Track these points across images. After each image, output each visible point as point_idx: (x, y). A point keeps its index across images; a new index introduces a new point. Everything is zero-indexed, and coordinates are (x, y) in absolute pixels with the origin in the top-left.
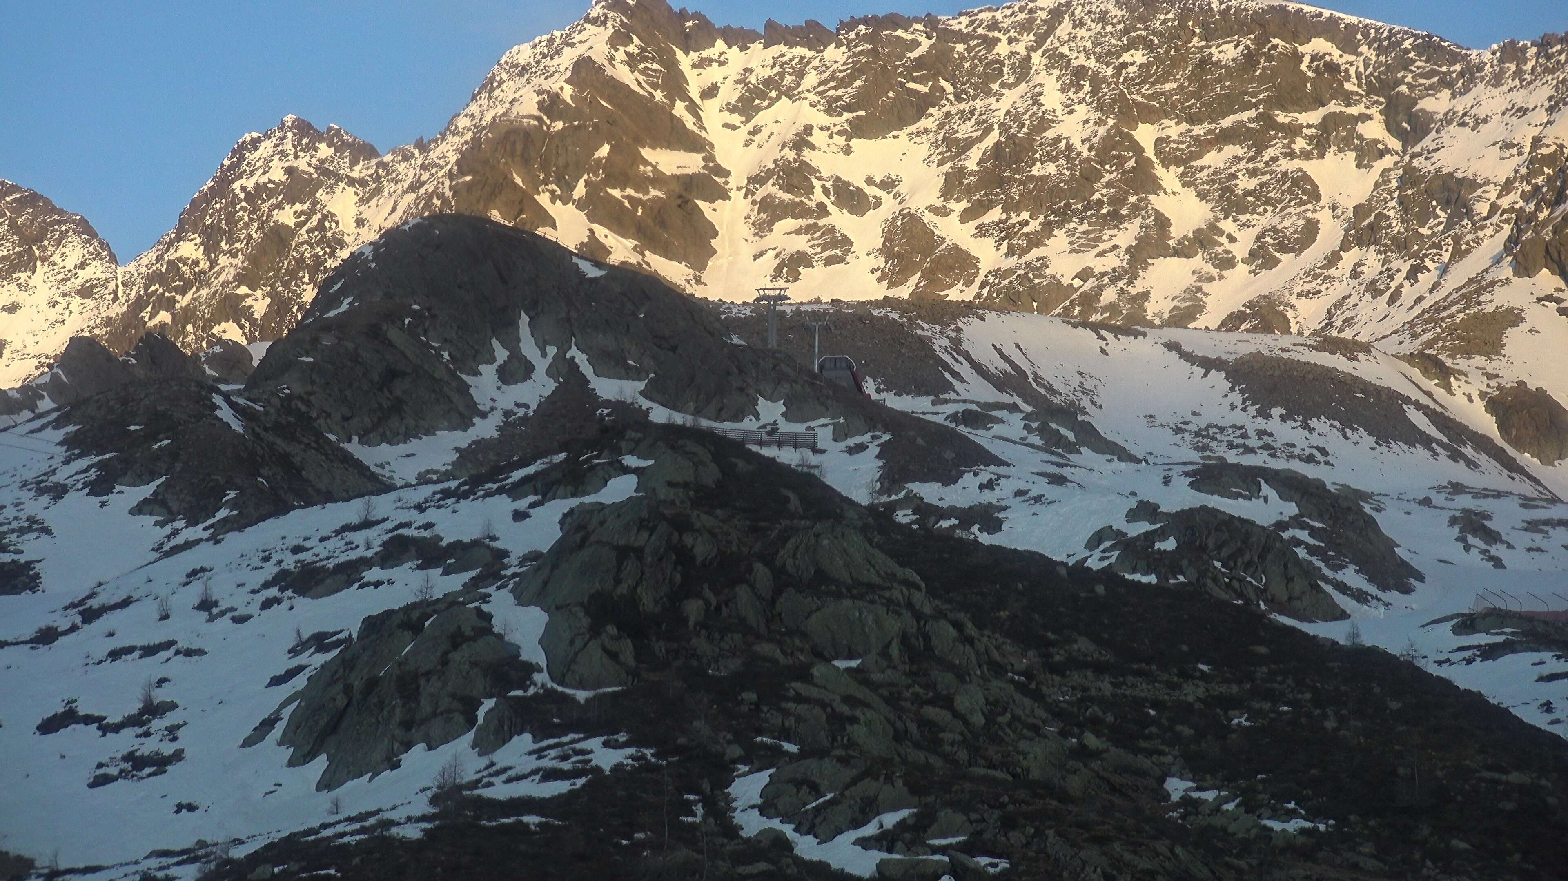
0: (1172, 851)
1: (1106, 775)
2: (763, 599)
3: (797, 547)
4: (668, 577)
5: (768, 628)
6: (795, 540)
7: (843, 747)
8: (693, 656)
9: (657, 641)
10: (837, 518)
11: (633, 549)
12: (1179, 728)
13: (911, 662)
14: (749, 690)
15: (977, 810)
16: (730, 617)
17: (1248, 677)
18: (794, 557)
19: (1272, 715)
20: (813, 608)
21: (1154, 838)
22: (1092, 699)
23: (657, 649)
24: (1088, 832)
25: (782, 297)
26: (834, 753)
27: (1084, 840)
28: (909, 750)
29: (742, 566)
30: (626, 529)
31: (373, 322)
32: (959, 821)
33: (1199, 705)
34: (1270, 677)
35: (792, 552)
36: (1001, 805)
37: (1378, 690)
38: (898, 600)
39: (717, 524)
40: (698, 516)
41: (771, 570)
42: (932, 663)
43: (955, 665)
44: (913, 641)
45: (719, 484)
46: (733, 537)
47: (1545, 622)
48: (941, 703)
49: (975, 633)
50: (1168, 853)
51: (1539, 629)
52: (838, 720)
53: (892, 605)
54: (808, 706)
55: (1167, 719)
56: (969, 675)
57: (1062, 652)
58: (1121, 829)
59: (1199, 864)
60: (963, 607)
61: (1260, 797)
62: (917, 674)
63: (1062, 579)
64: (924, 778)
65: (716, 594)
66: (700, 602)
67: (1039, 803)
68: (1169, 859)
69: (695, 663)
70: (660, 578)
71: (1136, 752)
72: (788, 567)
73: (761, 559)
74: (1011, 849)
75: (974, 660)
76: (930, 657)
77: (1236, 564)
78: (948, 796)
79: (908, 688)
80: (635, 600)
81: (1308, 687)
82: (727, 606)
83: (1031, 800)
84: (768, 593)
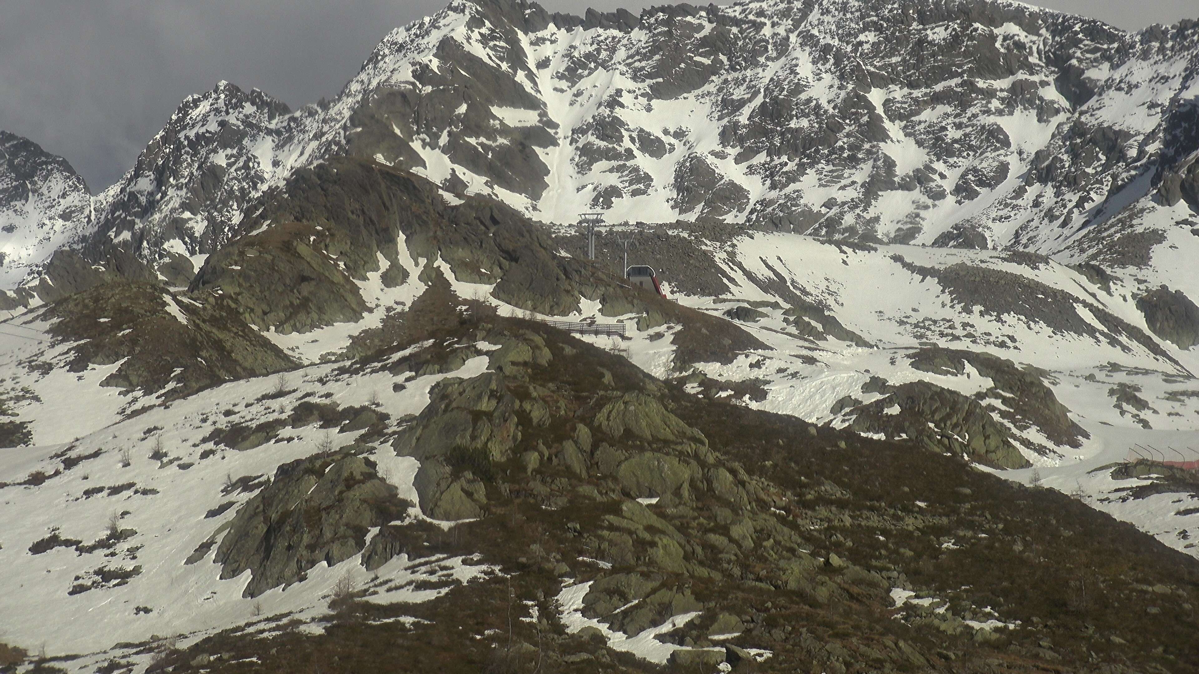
0: (896, 644)
1: (846, 586)
2: (585, 451)
3: (610, 412)
4: (512, 434)
5: (588, 473)
6: (608, 407)
7: (645, 564)
8: (530, 495)
9: (503, 483)
10: (642, 390)
11: (485, 413)
12: (902, 550)
13: (697, 499)
14: (573, 521)
15: (746, 613)
16: (559, 465)
17: (955, 511)
18: (608, 419)
19: (973, 541)
20: (623, 458)
21: (882, 634)
22: (835, 528)
23: (503, 489)
24: (832, 629)
25: (598, 221)
26: (638, 569)
27: (829, 636)
28: (696, 567)
29: (568, 427)
30: (480, 397)
31: (286, 239)
32: (734, 623)
33: (917, 534)
34: (972, 512)
35: (606, 415)
36: (767, 610)
37: (1054, 522)
38: (688, 452)
39: (550, 393)
40: (535, 388)
41: (591, 428)
42: (713, 500)
43: (730, 502)
44: (699, 484)
45: (550, 364)
46: (562, 403)
47: (1182, 470)
48: (721, 531)
49: (746, 477)
50: (894, 647)
51: (1178, 476)
52: (642, 545)
53: (683, 457)
54: (618, 534)
55: (893, 544)
56: (742, 509)
57: (812, 492)
58: (856, 627)
59: (917, 655)
60: (737, 457)
61: (964, 603)
62: (701, 509)
63: (813, 437)
64: (707, 588)
65: (549, 447)
66: (536, 454)
67: (795, 608)
68: (894, 651)
69: (532, 501)
70: (505, 434)
71: (869, 568)
72: (603, 427)
73: (582, 420)
74: (773, 643)
75: (746, 499)
76: (712, 496)
77: (945, 425)
78: (725, 602)
79: (694, 519)
80: (486, 453)
81: (1001, 519)
82: (556, 457)
83: (789, 606)
84: (587, 447)
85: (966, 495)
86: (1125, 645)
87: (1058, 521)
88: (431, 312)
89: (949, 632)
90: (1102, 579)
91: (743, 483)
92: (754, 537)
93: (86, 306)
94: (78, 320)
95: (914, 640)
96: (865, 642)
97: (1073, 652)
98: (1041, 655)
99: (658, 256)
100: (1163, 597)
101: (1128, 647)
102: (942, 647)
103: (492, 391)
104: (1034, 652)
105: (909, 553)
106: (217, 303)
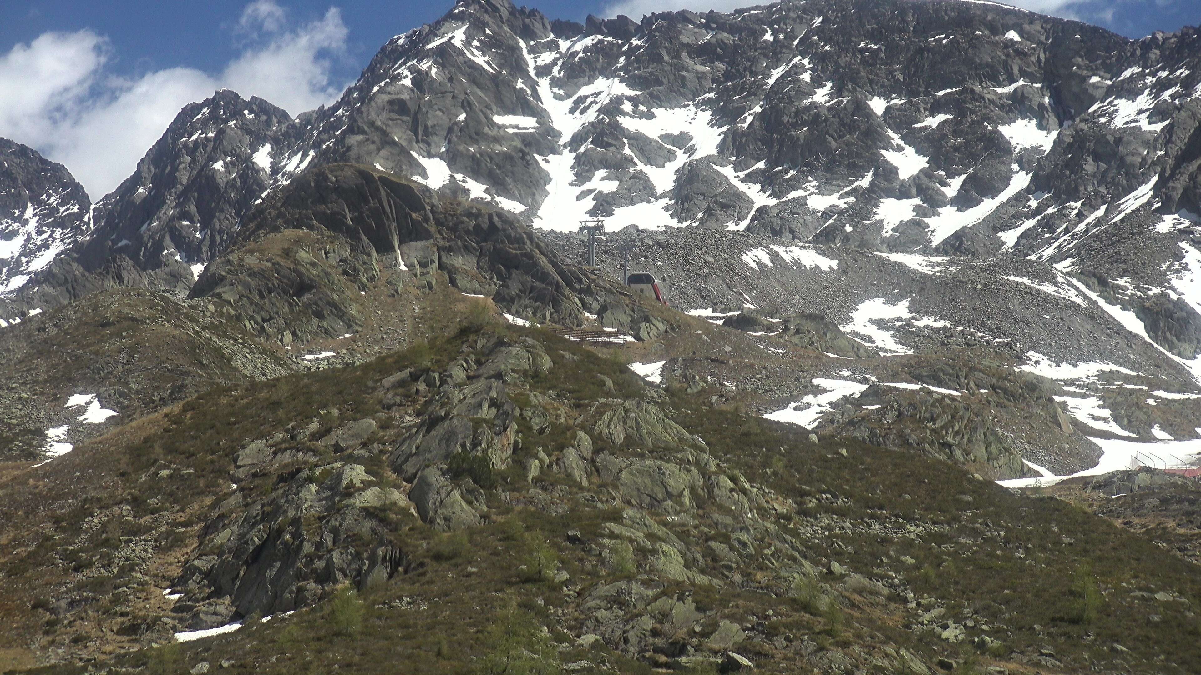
0: (898, 652)
1: (847, 594)
2: (585, 459)
3: (611, 419)
4: (512, 442)
5: (589, 481)
6: (609, 414)
7: (646, 572)
8: (531, 502)
9: (503, 491)
10: (642, 397)
11: (485, 421)
12: (903, 558)
13: (699, 507)
14: (573, 529)
15: (748, 621)
16: (559, 472)
17: (957, 519)
18: (609, 426)
19: (975, 548)
20: (623, 466)
21: (884, 643)
22: (837, 536)
23: (503, 497)
24: (833, 638)
25: (599, 228)
26: (639, 577)
27: (830, 644)
28: (696, 575)
29: (568, 434)
30: (480, 405)
31: (286, 247)
32: (735, 630)
33: (919, 541)
34: (973, 519)
35: (607, 423)
36: (767, 617)
37: (1056, 529)
38: (688, 460)
39: (550, 401)
40: (535, 395)
41: (591, 437)
42: (714, 508)
43: (732, 510)
44: (700, 491)
45: (551, 371)
46: (562, 411)
47: (1184, 477)
48: (721, 539)
49: (747, 486)
50: (895, 654)
51: (1180, 483)
52: (642, 552)
53: (684, 464)
54: (619, 541)
55: (894, 551)
56: (743, 517)
57: (814, 500)
58: (858, 636)
59: (918, 663)
60: (738, 465)
61: (965, 611)
62: (702, 517)
63: (814, 444)
64: (708, 597)
65: (549, 455)
66: (537, 462)
67: (796, 616)
68: (896, 659)
69: (532, 509)
70: (506, 443)
71: (870, 576)
72: (604, 436)
73: (583, 428)
74: (774, 651)
75: (747, 506)
76: (713, 503)
77: (947, 433)
78: (726, 611)
79: (696, 527)
80: (486, 460)
81: (1003, 527)
82: (557, 464)
83: (790, 614)
84: (588, 455)
85: (968, 503)
86: (1127, 653)
87: (1060, 529)
88: (431, 319)
89: (951, 641)
90: (1104, 587)
91: (744, 492)
92: (755, 545)
93: (85, 314)
94: (76, 329)
95: (916, 649)
96: (866, 650)
97: (1075, 660)
98: (1043, 662)
99: (659, 263)
100: (1166, 605)
101: (1131, 655)
102: (943, 655)
103: (492, 399)
104: (1035, 660)
105: (910, 561)
106: (216, 311)
